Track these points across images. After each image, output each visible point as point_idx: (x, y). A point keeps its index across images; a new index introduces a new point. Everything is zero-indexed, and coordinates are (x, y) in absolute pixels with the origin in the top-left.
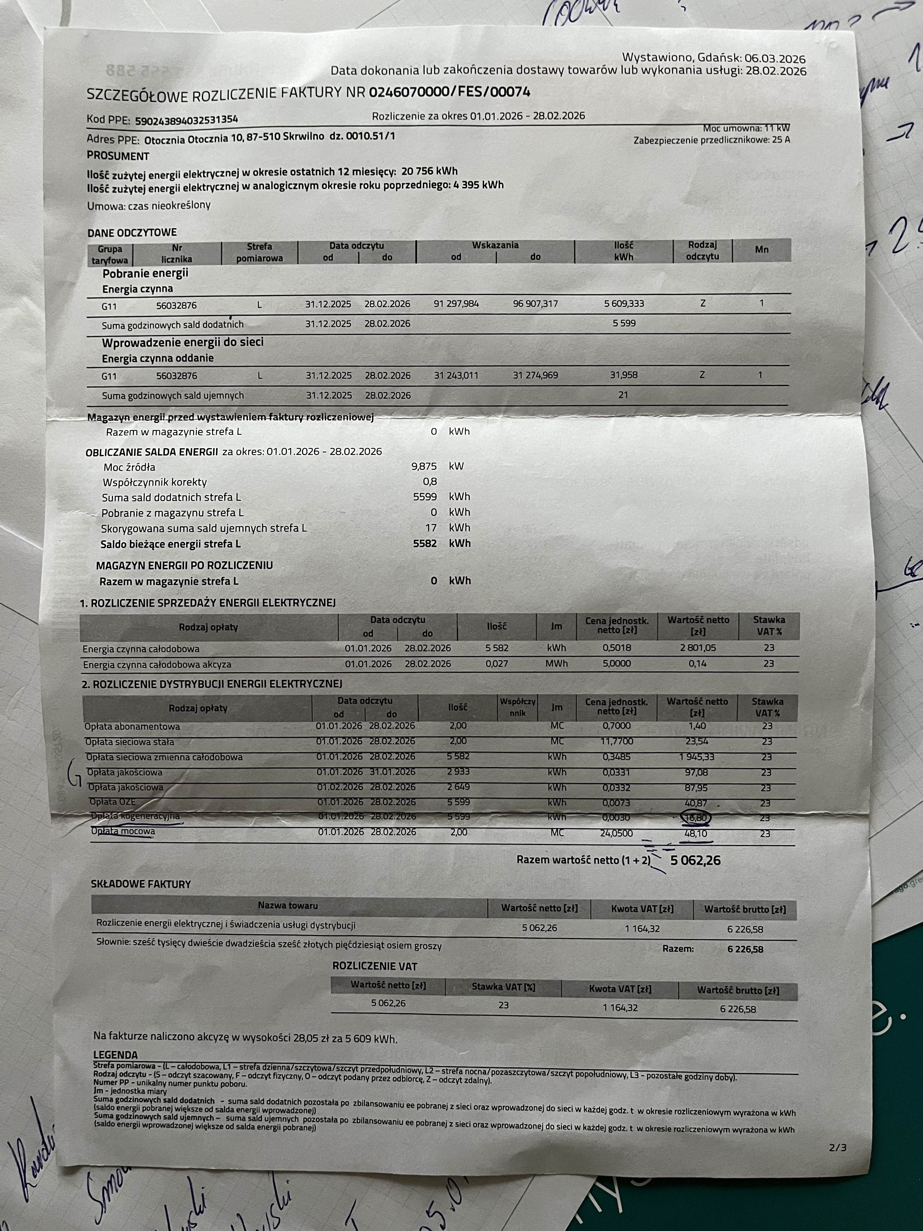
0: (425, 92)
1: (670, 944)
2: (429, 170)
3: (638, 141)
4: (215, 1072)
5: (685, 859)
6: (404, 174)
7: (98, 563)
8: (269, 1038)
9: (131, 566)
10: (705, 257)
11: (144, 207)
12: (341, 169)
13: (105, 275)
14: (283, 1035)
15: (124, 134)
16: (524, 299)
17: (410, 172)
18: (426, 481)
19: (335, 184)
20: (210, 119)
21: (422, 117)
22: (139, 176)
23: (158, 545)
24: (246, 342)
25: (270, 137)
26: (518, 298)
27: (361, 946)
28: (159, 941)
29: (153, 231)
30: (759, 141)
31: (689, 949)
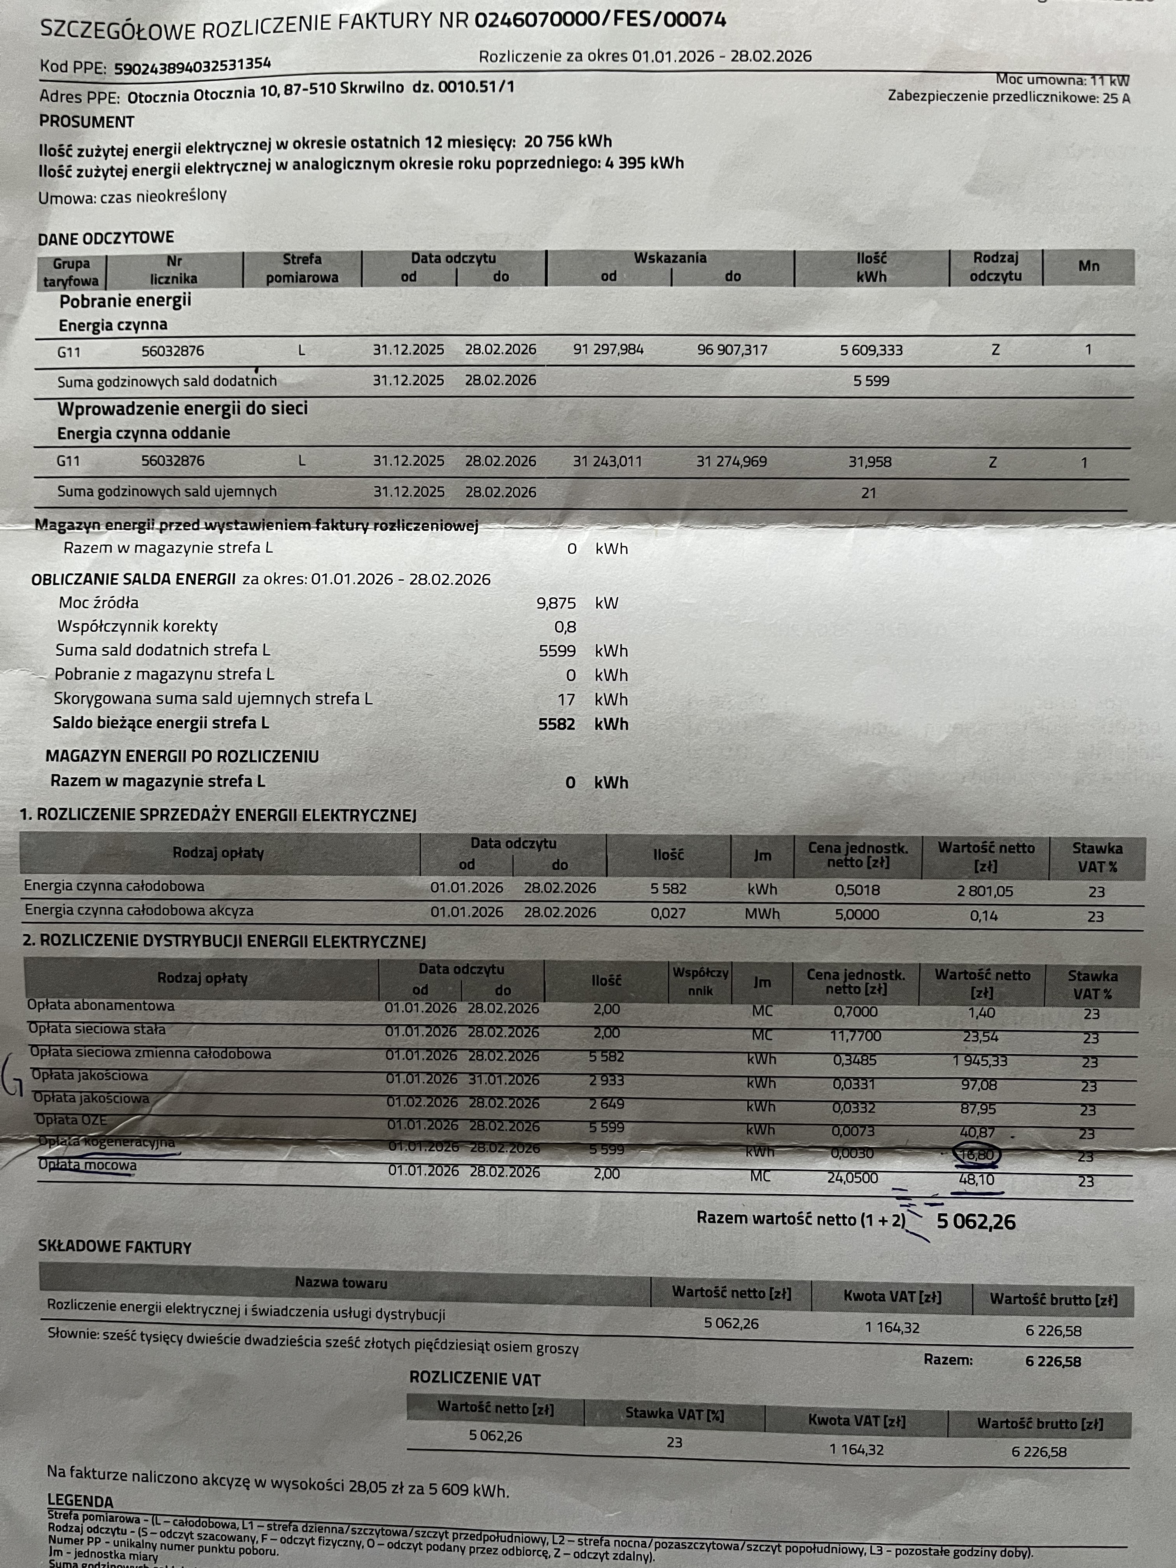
0: (562, 19)
1: (936, 1352)
2: (567, 140)
3: (895, 96)
4: (229, 1532)
5: (959, 1219)
6: (527, 145)
7: (49, 752)
8: (312, 1486)
9: (100, 756)
10: (1000, 277)
11: (124, 199)
12: (429, 138)
13: (62, 303)
14: (333, 1481)
15: (95, 88)
16: (715, 342)
17: (538, 143)
18: (559, 625)
19: (420, 162)
20: (228, 64)
21: (557, 57)
22: (118, 152)
23: (141, 724)
24: (280, 408)
25: (320, 89)
26: (706, 341)
27: (454, 1347)
28: (142, 1334)
29: (138, 236)
30: (1082, 99)
31: (966, 1360)
